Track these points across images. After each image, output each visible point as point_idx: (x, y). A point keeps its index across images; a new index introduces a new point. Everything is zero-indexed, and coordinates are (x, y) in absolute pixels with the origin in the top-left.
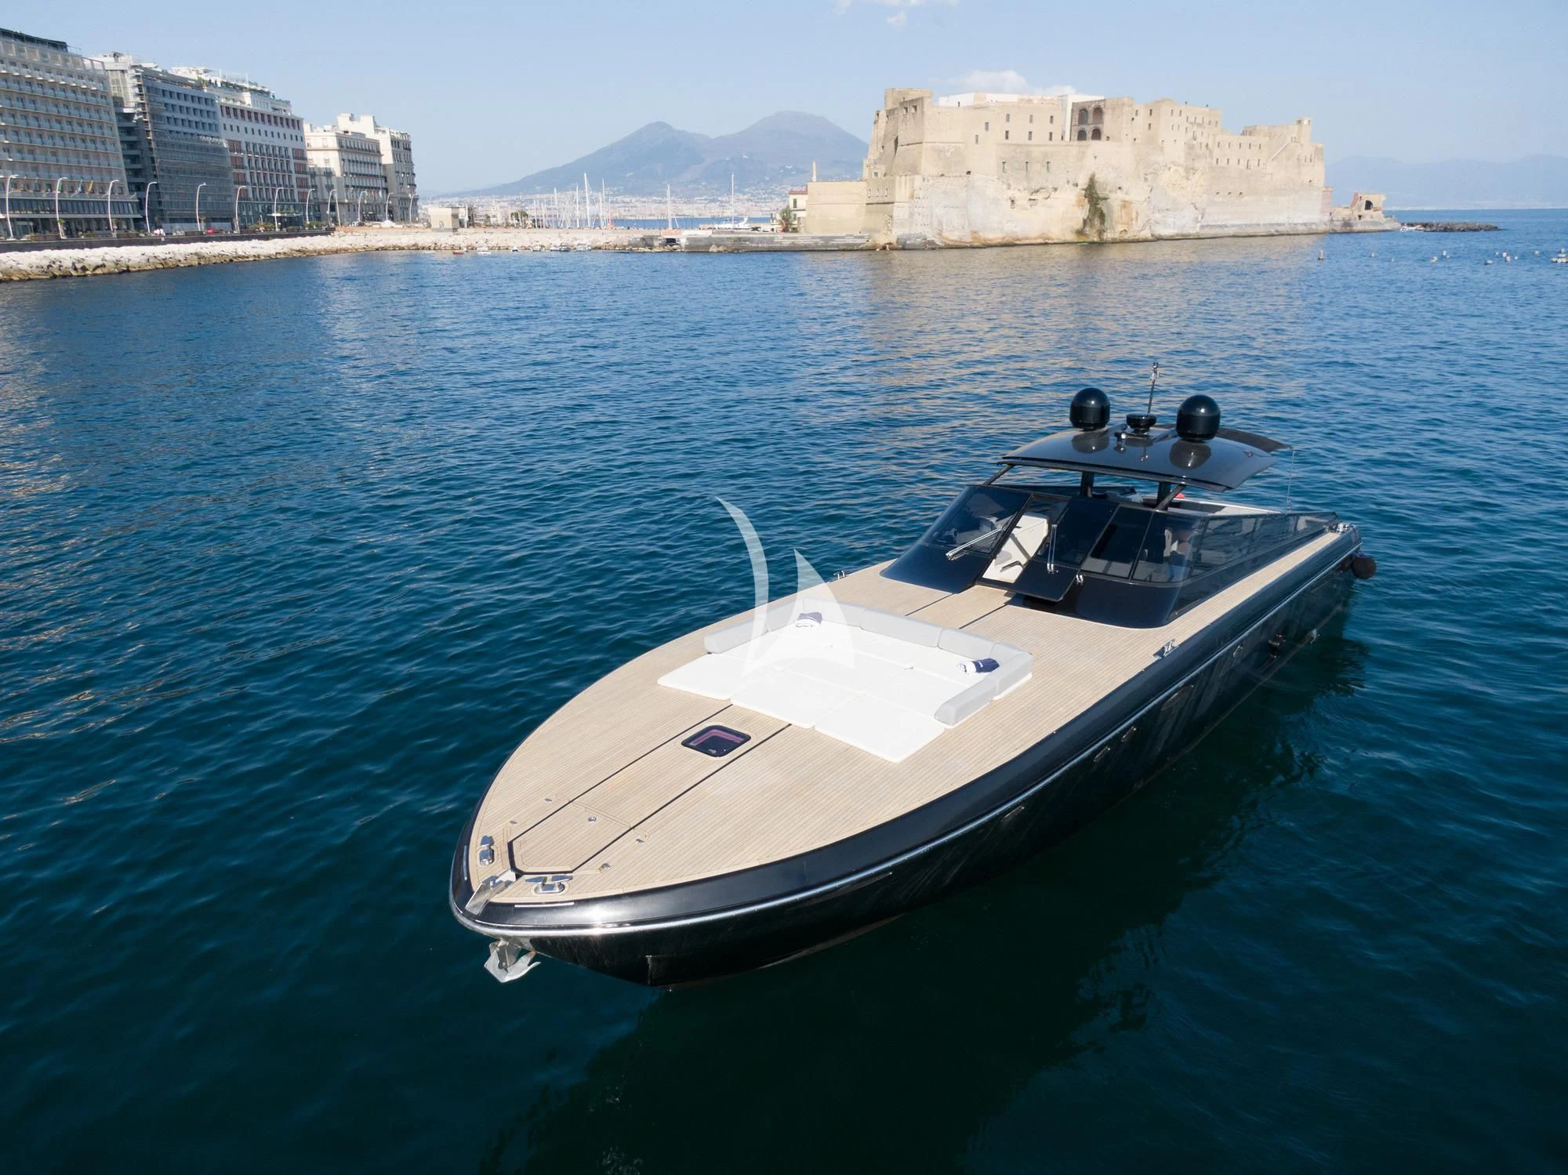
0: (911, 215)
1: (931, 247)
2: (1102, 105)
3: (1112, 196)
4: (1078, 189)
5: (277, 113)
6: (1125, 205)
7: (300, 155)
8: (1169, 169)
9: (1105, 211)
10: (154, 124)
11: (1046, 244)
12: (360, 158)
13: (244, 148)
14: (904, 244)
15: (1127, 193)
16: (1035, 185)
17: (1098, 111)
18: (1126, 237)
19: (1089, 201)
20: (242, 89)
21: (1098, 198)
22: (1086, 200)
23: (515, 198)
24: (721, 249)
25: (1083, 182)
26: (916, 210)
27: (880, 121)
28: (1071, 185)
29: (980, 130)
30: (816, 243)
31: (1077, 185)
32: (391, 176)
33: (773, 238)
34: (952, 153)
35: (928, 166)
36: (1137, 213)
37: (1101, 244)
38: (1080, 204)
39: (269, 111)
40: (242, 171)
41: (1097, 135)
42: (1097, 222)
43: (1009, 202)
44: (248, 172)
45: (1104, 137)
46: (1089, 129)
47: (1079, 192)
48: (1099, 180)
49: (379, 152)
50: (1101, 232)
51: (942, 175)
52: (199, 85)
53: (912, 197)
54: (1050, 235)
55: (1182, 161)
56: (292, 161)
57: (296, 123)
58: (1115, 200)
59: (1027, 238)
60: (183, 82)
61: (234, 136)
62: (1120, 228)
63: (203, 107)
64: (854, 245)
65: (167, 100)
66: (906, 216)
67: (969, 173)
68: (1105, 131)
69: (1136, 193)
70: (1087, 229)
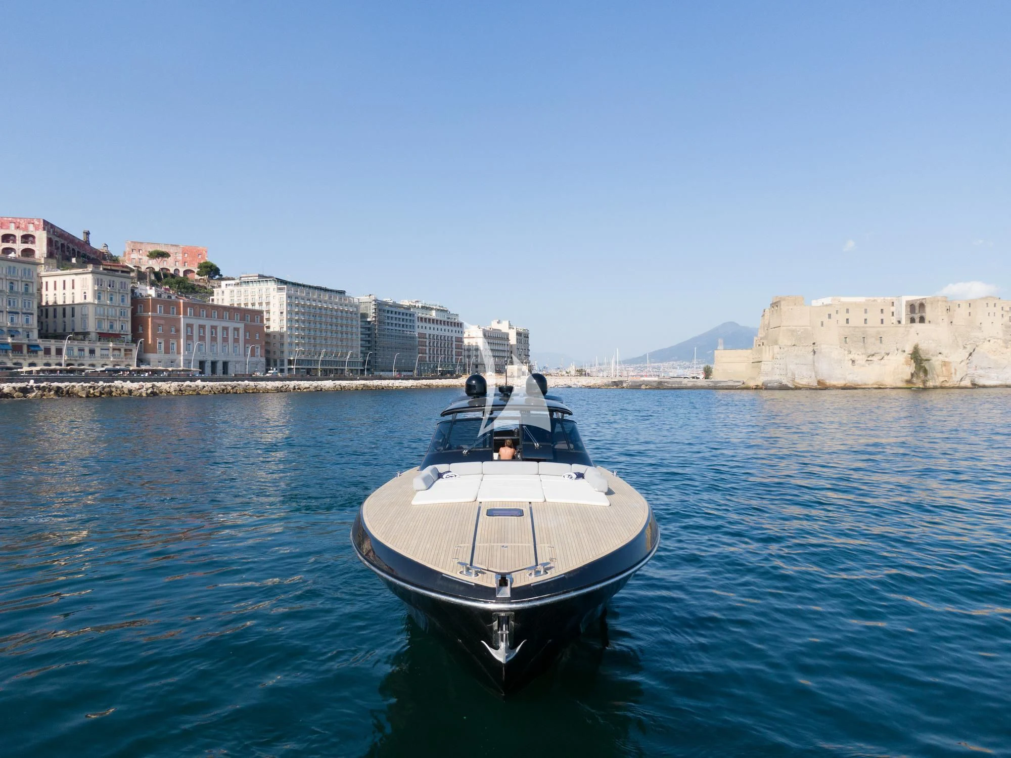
0: (773, 369)
1: (783, 388)
2: (924, 301)
3: (934, 359)
4: (905, 354)
5: (449, 320)
6: (945, 364)
7: (460, 340)
8: (989, 341)
9: (927, 368)
10: (379, 326)
11: (880, 388)
12: (496, 342)
13: (427, 337)
14: (767, 386)
15: (946, 357)
16: (870, 352)
17: (922, 306)
18: (947, 385)
19: (915, 362)
20: (432, 309)
21: (922, 360)
22: (913, 361)
23: (638, 365)
24: (647, 387)
25: (909, 349)
26: (775, 366)
27: (766, 315)
28: (900, 351)
29: (825, 319)
30: (709, 385)
31: (904, 351)
32: (515, 350)
33: (681, 382)
34: (802, 333)
35: (784, 341)
36: (955, 370)
37: (925, 389)
38: (907, 363)
39: (445, 319)
40: (424, 348)
41: (922, 320)
42: (922, 375)
43: (851, 362)
44: (428, 348)
45: (926, 321)
46: (917, 317)
47: (907, 355)
48: (923, 348)
49: (508, 339)
50: (924, 382)
51: (794, 345)
52: (409, 308)
53: (773, 358)
54: (884, 383)
55: (1001, 335)
56: (454, 343)
57: (460, 325)
58: (936, 361)
59: (866, 385)
60: (401, 306)
61: (422, 331)
62: (942, 379)
63: (408, 317)
64: (733, 386)
65: (389, 315)
66: (770, 369)
67: (814, 344)
68: (927, 319)
69: (957, 357)
70: (914, 380)
